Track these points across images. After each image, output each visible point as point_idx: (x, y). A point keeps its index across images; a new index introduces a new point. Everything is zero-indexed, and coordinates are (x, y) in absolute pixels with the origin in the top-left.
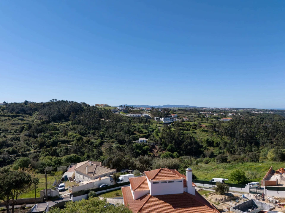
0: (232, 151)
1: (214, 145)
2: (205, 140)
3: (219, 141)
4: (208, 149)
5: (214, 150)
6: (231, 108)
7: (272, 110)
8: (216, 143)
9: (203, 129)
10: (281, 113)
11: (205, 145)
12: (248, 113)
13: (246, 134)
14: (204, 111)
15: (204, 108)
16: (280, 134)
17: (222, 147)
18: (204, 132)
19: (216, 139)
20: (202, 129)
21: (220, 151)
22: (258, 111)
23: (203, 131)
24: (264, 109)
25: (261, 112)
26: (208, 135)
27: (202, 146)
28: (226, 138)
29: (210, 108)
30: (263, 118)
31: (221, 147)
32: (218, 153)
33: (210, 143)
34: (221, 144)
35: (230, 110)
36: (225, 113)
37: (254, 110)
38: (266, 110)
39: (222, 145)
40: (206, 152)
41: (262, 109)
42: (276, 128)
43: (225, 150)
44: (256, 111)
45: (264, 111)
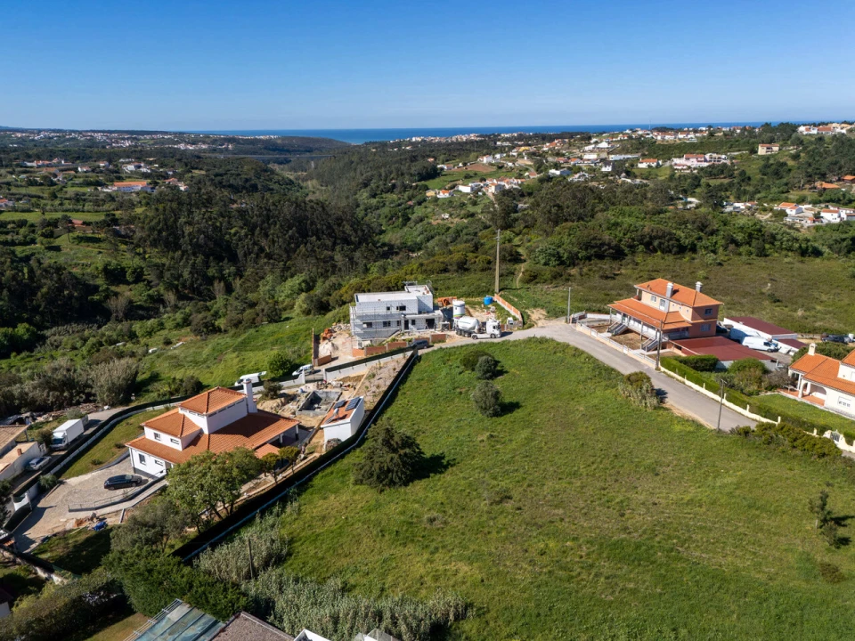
0: (177, 285)
1: (129, 277)
2: (97, 268)
3: (138, 263)
4: (116, 294)
5: (133, 292)
8: (133, 273)
9: (80, 235)
11: (100, 281)
13: (205, 237)
16: (275, 225)
17: (151, 282)
18: (86, 244)
19: (129, 261)
20: (75, 236)
21: (151, 292)
23: (81, 239)
26: (100, 252)
27: (95, 289)
28: (155, 255)
30: (221, 175)
31: (149, 282)
32: (145, 298)
33: (115, 275)
34: (146, 273)
39: (150, 275)
40: (112, 304)
42: (265, 212)
43: (161, 288)
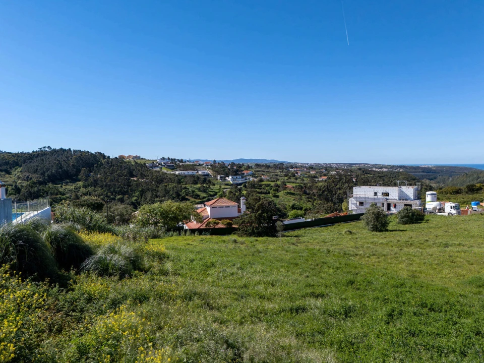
7: (401, 167)
9: (289, 191)
10: (413, 170)
18: (290, 196)
19: (306, 205)
22: (381, 168)
24: (390, 165)
25: (385, 170)
26: (294, 200)
29: (308, 164)
35: (339, 166)
36: (326, 170)
37: (375, 166)
38: (393, 167)
41: (388, 165)
44: (378, 168)
45: (389, 167)
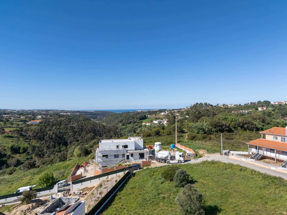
0: (41, 154)
1: (21, 151)
2: (8, 147)
3: (27, 146)
4: (13, 157)
5: (21, 157)
6: (40, 110)
7: (78, 112)
8: (23, 149)
9: (7, 135)
10: (85, 114)
11: (9, 153)
12: (57, 114)
13: (56, 135)
14: (8, 114)
15: (8, 110)
16: (84, 132)
17: (29, 152)
18: (8, 138)
19: (23, 144)
20: (5, 135)
21: (28, 157)
22: (66, 112)
23: (6, 137)
24: (71, 111)
25: (69, 114)
26: (12, 141)
27: (5, 155)
28: (34, 142)
29: (16, 110)
30: (71, 119)
31: (28, 153)
32: (25, 159)
33: (15, 150)
34: (29, 149)
35: (39, 112)
36: (33, 115)
37: (62, 111)
38: (73, 112)
39: (30, 150)
40: (10, 161)
41: (70, 111)
42: (81, 127)
43: (33, 155)
44: (64, 113)
